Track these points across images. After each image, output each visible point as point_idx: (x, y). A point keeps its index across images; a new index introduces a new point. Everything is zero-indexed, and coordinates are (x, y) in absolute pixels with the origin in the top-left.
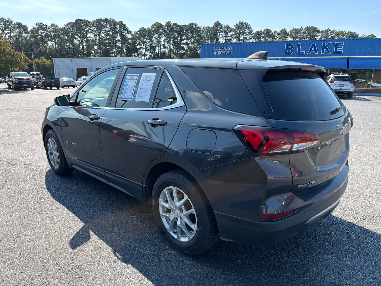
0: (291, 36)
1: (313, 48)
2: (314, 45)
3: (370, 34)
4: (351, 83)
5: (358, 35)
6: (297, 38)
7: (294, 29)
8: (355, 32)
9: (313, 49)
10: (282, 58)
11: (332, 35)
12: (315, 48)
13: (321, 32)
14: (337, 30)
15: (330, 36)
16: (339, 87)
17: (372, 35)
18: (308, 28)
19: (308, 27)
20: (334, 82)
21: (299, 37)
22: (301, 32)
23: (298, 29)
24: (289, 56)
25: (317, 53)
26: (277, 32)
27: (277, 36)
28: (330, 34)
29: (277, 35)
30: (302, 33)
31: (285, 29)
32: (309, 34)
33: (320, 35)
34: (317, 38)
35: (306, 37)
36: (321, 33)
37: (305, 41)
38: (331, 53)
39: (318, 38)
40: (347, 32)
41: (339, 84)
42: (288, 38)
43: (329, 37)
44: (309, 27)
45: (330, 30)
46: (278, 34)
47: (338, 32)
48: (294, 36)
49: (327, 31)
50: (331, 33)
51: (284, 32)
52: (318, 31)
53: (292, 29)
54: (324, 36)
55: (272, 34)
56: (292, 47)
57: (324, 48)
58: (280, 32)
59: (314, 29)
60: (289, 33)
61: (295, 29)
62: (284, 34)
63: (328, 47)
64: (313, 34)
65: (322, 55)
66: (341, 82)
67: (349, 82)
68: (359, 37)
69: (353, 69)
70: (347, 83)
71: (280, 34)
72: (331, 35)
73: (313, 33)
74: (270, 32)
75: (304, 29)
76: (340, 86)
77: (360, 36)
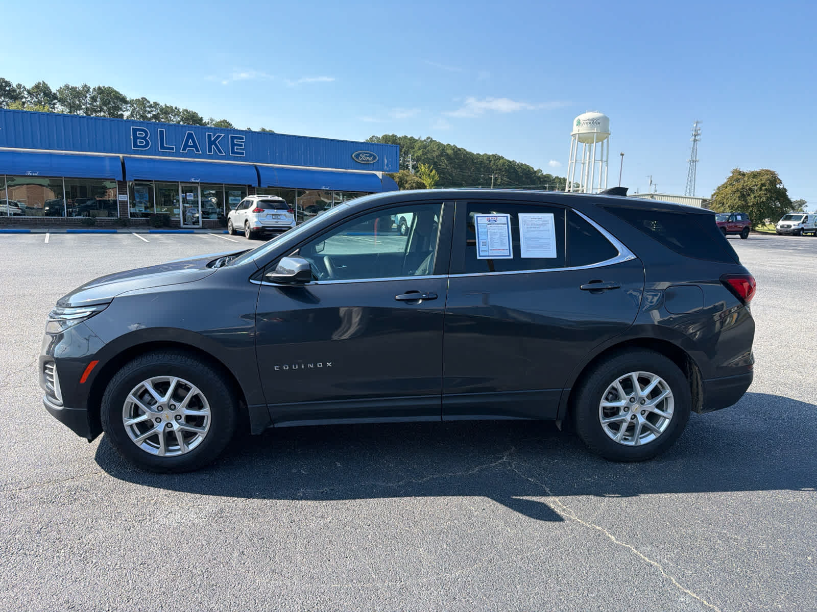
0: (62, 101)
1: (190, 140)
2: (190, 136)
3: (222, 119)
4: (291, 213)
5: (202, 118)
6: (79, 108)
7: (68, 88)
8: (195, 113)
9: (190, 143)
10: (126, 155)
11: (154, 113)
12: (193, 141)
13: (130, 103)
14: (162, 104)
15: (149, 112)
16: (273, 219)
17: (225, 121)
18: (100, 91)
19: (99, 88)
20: (264, 211)
21: (83, 107)
22: (86, 97)
23: (77, 89)
24: (142, 153)
25: (199, 152)
26: (24, 87)
27: (27, 98)
28: (148, 109)
29: (26, 96)
30: (88, 98)
31: (46, 83)
32: (105, 103)
33: (128, 108)
34: (124, 113)
35: (99, 109)
36: (129, 105)
37: (97, 118)
38: (224, 154)
39: (126, 114)
40: (181, 111)
41: (273, 215)
42: (56, 106)
43: (149, 116)
44: (102, 88)
45: (149, 102)
46: (29, 92)
47: (164, 107)
48: (70, 104)
49: (143, 104)
50: (151, 106)
51: (45, 91)
52: (124, 100)
53: (62, 85)
54: (138, 112)
55: (14, 91)
56: (147, 135)
57: (211, 143)
58: (33, 88)
59: (114, 93)
60: (58, 93)
61: (70, 87)
62: (46, 95)
63: (218, 142)
64: (114, 105)
65: (210, 157)
66: (275, 210)
67: (288, 211)
68: (204, 122)
69: (269, 187)
70: (284, 212)
71: (34, 94)
72: (152, 111)
73: (114, 103)
74: (6, 86)
75: (91, 90)
76: (274, 217)
77: (205, 120)
